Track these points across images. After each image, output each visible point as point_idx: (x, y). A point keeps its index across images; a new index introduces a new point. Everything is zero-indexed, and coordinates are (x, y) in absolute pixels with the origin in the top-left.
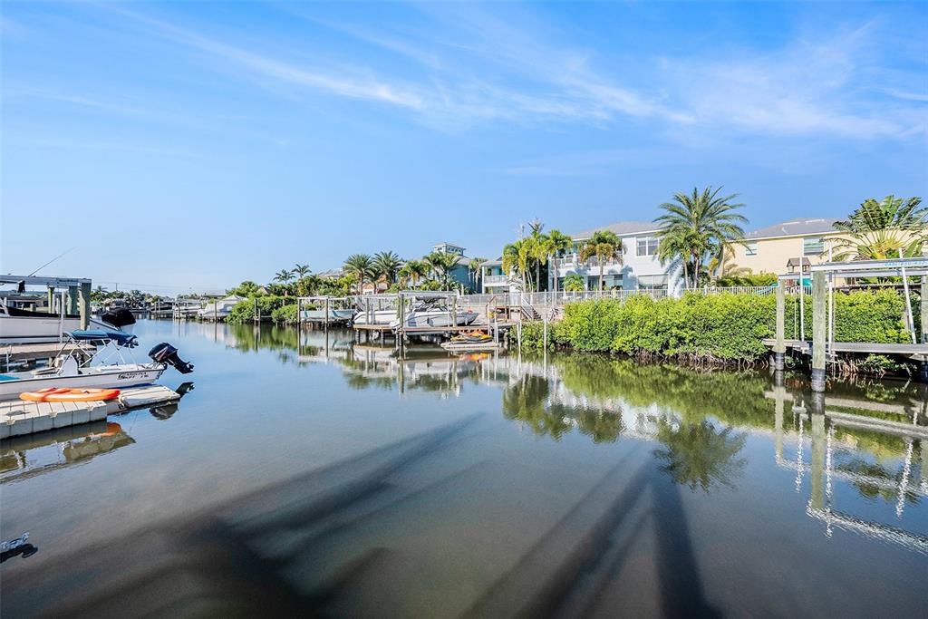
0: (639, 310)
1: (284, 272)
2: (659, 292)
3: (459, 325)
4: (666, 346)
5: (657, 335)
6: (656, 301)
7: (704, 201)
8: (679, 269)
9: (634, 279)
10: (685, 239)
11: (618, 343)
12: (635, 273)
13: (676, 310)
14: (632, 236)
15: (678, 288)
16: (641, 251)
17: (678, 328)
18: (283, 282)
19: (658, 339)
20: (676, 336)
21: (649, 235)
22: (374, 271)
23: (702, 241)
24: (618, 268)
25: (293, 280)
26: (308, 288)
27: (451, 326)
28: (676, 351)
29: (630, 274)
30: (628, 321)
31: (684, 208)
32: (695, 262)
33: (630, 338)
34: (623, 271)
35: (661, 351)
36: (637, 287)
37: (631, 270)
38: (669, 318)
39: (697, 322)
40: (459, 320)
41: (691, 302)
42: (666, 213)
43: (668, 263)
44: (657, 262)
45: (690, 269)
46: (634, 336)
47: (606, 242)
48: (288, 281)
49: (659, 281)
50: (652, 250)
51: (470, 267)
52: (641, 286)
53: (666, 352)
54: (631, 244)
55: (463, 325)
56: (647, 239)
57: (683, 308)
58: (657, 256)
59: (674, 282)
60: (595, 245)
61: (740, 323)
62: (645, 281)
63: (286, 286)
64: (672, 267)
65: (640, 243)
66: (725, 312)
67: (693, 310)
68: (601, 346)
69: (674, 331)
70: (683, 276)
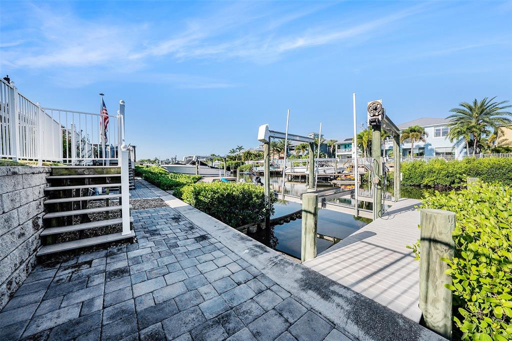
0: (437, 166)
1: (233, 150)
2: (449, 156)
3: (338, 173)
4: (453, 182)
5: (448, 177)
6: (447, 162)
7: (481, 107)
8: (463, 144)
9: (432, 150)
10: (467, 128)
11: (426, 181)
12: (433, 147)
13: (459, 166)
14: (432, 126)
15: (462, 154)
16: (437, 134)
17: (460, 174)
18: (233, 154)
19: (448, 179)
20: (459, 178)
21: (442, 125)
22: (280, 148)
23: (479, 129)
24: (421, 144)
25: (237, 153)
26: (247, 157)
27: (335, 173)
28: (459, 185)
29: (430, 147)
30: (431, 171)
31: (468, 110)
32: (474, 140)
33: (432, 179)
34: (425, 145)
35: (450, 185)
36: (434, 154)
37: (430, 145)
38: (455, 170)
39: (471, 172)
40: (339, 171)
41: (469, 162)
42: (454, 113)
43: (455, 141)
44: (448, 140)
45: (471, 144)
46: (435, 178)
47: (415, 132)
48: (235, 154)
49: (449, 150)
50: (445, 133)
51: (328, 145)
52: (437, 154)
53: (453, 186)
54: (430, 131)
55: (340, 173)
56: (441, 128)
57: (464, 165)
58: (449, 137)
59: (460, 151)
60: (409, 133)
61: (498, 172)
62: (439, 151)
63: (234, 156)
64: (458, 143)
65: (437, 130)
66: (489, 167)
67: (469, 166)
68: (415, 182)
69: (458, 176)
70: (466, 147)
